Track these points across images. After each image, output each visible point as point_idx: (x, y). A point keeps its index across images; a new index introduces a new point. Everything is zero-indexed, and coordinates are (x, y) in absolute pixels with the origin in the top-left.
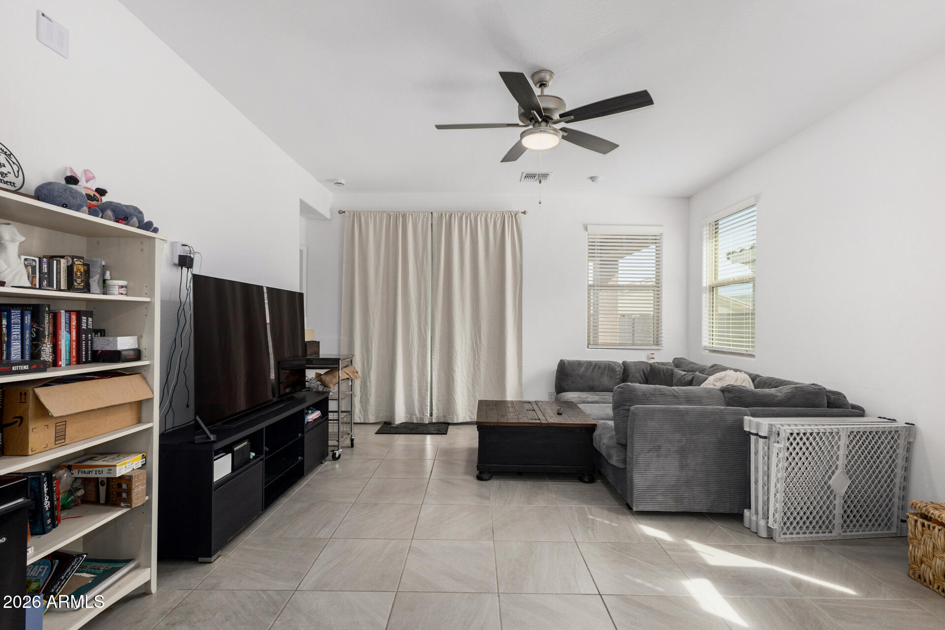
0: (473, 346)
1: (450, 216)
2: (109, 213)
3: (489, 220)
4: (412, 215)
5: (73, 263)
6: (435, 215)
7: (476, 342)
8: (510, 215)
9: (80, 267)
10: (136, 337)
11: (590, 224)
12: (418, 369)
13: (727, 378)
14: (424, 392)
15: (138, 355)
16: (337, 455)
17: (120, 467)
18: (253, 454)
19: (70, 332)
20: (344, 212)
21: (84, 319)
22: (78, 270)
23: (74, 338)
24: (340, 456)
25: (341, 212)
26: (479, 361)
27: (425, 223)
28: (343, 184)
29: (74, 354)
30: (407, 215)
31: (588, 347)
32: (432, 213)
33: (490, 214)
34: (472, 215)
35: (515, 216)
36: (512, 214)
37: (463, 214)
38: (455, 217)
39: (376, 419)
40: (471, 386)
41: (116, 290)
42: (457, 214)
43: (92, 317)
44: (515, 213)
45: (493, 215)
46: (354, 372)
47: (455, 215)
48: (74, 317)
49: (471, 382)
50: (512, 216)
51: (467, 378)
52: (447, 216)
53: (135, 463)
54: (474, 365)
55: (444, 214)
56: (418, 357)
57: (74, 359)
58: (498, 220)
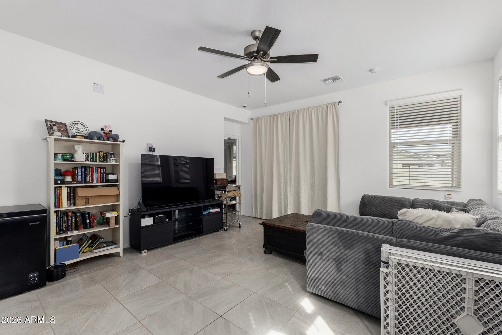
0: (311, 183)
1: (298, 112)
2: (111, 139)
3: (319, 111)
4: (280, 115)
5: (100, 154)
6: (291, 113)
7: (313, 181)
8: (331, 105)
9: (102, 154)
10: (116, 175)
11: (389, 101)
12: (284, 194)
13: (407, 214)
14: (286, 206)
15: (117, 180)
16: (226, 229)
17: (108, 214)
18: (168, 220)
19: (98, 173)
20: (253, 119)
21: (102, 170)
22: (101, 155)
23: (99, 175)
24: (227, 229)
25: (252, 119)
26: (314, 192)
27: (286, 118)
28: (246, 107)
29: (99, 180)
30: (278, 115)
31: (390, 187)
32: (289, 112)
33: (319, 107)
34: (309, 109)
35: (335, 105)
36: (332, 104)
37: (304, 110)
38: (300, 112)
39: (266, 217)
40: (311, 206)
41: (111, 161)
42: (302, 111)
43: (105, 169)
44: (334, 103)
45: (321, 108)
46: (238, 193)
47: (300, 111)
48: (99, 169)
49: (310, 204)
50: (332, 106)
51: (308, 201)
52: (297, 112)
53: (114, 214)
54: (312, 194)
55: (295, 112)
56: (284, 188)
57: (99, 181)
58: (324, 110)
